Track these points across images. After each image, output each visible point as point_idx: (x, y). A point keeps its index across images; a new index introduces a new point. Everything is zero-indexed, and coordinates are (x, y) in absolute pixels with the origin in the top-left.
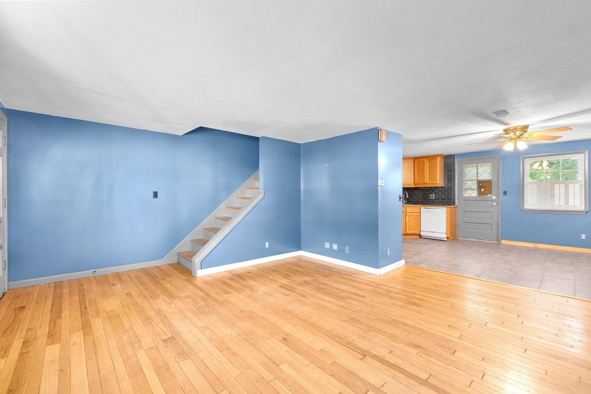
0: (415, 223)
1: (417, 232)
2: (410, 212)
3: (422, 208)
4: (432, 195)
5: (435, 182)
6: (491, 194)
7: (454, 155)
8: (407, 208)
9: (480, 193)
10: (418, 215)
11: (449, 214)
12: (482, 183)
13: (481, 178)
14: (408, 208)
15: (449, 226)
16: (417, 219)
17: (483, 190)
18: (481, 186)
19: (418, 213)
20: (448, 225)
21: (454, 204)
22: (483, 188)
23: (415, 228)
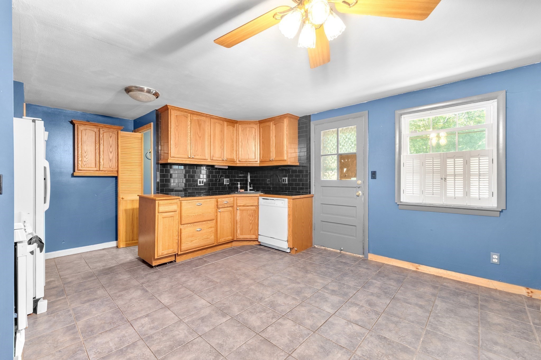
0: (251, 222)
1: (254, 237)
2: (242, 205)
3: (261, 198)
4: (285, 178)
5: (282, 159)
6: (355, 176)
7: (310, 116)
8: (238, 198)
9: (342, 176)
10: (255, 210)
11: (291, 209)
12: (344, 160)
13: (342, 151)
14: (240, 198)
15: (291, 229)
16: (254, 215)
17: (345, 170)
18: (343, 163)
19: (254, 207)
20: (290, 227)
21: (310, 193)
22: (345, 168)
23: (250, 231)
